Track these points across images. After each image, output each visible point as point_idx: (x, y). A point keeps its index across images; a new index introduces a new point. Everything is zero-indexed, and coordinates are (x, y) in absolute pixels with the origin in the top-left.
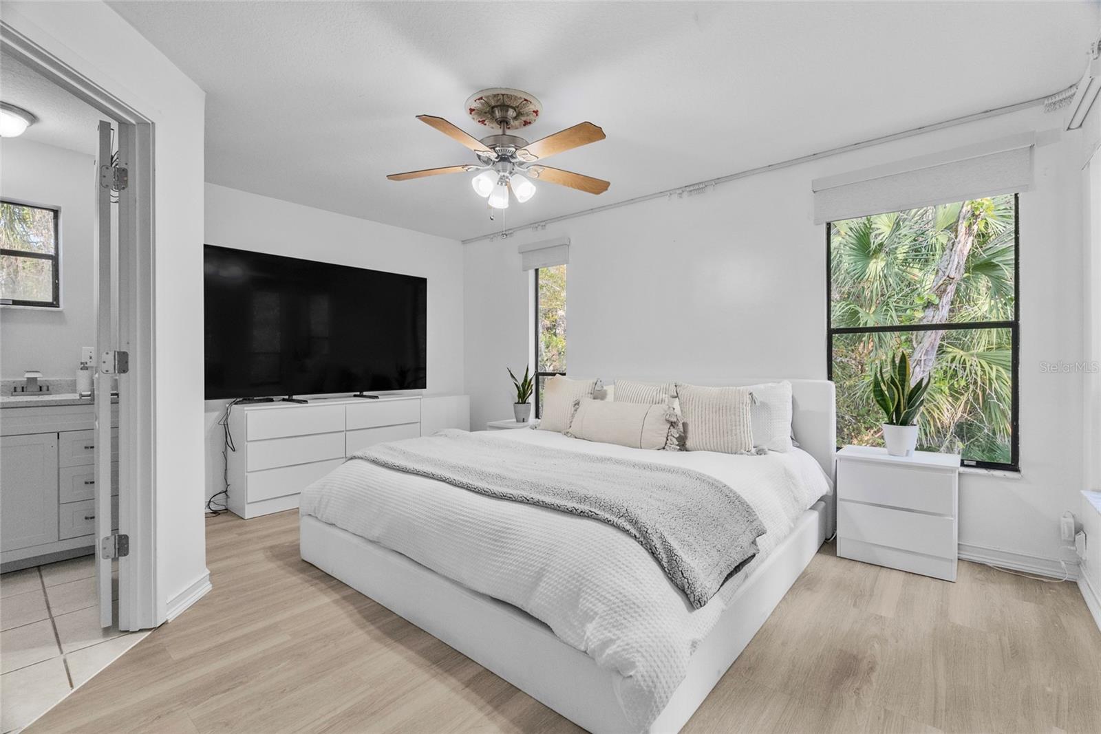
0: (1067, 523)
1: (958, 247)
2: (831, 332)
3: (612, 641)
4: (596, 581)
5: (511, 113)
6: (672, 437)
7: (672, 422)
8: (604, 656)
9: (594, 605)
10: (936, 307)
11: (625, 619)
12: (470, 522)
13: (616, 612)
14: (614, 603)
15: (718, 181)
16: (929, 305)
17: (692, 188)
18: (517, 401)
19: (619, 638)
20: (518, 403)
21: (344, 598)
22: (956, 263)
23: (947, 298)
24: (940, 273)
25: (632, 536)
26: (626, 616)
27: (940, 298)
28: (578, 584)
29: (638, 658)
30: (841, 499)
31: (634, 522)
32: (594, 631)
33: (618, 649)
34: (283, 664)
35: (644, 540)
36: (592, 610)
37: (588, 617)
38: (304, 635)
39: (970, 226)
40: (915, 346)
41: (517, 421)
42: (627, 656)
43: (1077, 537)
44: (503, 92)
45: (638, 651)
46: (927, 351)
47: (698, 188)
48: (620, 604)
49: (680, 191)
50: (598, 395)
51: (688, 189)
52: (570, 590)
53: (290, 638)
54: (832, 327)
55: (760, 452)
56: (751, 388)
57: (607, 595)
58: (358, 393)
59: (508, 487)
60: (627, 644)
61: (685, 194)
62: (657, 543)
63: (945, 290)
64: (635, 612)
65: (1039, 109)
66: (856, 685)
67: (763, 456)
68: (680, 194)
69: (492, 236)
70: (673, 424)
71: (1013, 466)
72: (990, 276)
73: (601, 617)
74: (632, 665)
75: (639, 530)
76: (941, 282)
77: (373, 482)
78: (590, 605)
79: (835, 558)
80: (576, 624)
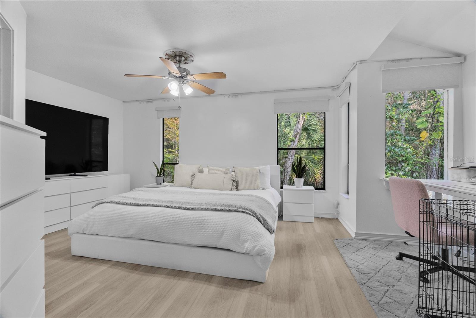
0: (336, 203)
1: (300, 123)
2: (278, 149)
3: (256, 246)
4: (245, 230)
5: (183, 59)
6: (234, 186)
7: (233, 181)
8: (255, 250)
9: (247, 237)
10: (294, 142)
11: (258, 239)
12: (186, 220)
13: (255, 237)
14: (254, 235)
15: (243, 94)
16: (292, 141)
17: (233, 95)
18: (157, 175)
19: (258, 244)
20: (157, 176)
21: (113, 265)
22: (299, 128)
23: (297, 139)
24: (295, 131)
25: (251, 215)
26: (258, 238)
27: (295, 139)
28: (239, 232)
29: (266, 248)
30: (284, 202)
31: (251, 211)
32: (250, 245)
33: (259, 247)
34: (106, 293)
35: (255, 215)
36: (247, 239)
37: (245, 241)
38: (107, 281)
39: (303, 117)
40: (289, 154)
41: (157, 184)
42: (263, 248)
43: (338, 206)
44: (184, 51)
45: (265, 247)
46: (292, 156)
47: (235, 95)
48: (256, 235)
49: (229, 95)
50: (201, 172)
51: (232, 95)
52: (236, 235)
53: (99, 284)
54: (278, 148)
55: (263, 189)
56: (258, 168)
57: (251, 233)
58: (73, 174)
59: (196, 206)
60: (262, 245)
61: (231, 97)
62: (259, 216)
63: (296, 136)
64: (261, 236)
65: (330, 90)
66: (304, 251)
67: (265, 190)
68: (229, 96)
69: (141, 101)
70: (234, 181)
71: (324, 189)
72: (306, 133)
73: (251, 240)
74: (265, 251)
75: (253, 213)
76: (295, 134)
77: (122, 212)
78: (245, 237)
79: (283, 221)
80: (240, 245)
